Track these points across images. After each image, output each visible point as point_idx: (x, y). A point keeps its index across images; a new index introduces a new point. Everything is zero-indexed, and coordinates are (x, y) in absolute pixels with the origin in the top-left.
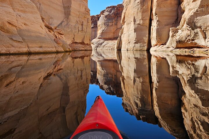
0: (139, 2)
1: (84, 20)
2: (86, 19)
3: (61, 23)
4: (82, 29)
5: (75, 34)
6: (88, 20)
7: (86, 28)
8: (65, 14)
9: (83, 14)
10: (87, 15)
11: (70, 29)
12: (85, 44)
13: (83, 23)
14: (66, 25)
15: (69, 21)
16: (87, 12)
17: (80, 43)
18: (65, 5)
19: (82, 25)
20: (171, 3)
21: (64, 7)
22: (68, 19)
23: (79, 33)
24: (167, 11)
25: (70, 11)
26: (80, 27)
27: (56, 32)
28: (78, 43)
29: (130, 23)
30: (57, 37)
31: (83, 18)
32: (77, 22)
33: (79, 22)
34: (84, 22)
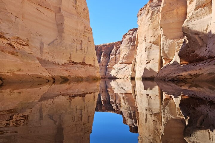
0: (149, 18)
1: (84, 39)
2: (87, 38)
3: (53, 42)
4: (81, 48)
5: (71, 53)
6: (88, 39)
7: (86, 48)
8: (59, 32)
9: (82, 32)
10: (87, 34)
11: (64, 48)
12: (87, 65)
13: (81, 42)
14: (60, 43)
15: (62, 39)
16: (87, 31)
17: (80, 63)
18: (59, 23)
19: (81, 43)
20: (178, 13)
21: (57, 25)
22: (61, 37)
23: (77, 52)
24: (173, 23)
25: (63, 28)
26: (79, 46)
27: (13, 41)
28: (77, 63)
29: (143, 42)
30: (16, 47)
31: (83, 37)
32: (74, 41)
33: (76, 41)
34: (83, 41)
